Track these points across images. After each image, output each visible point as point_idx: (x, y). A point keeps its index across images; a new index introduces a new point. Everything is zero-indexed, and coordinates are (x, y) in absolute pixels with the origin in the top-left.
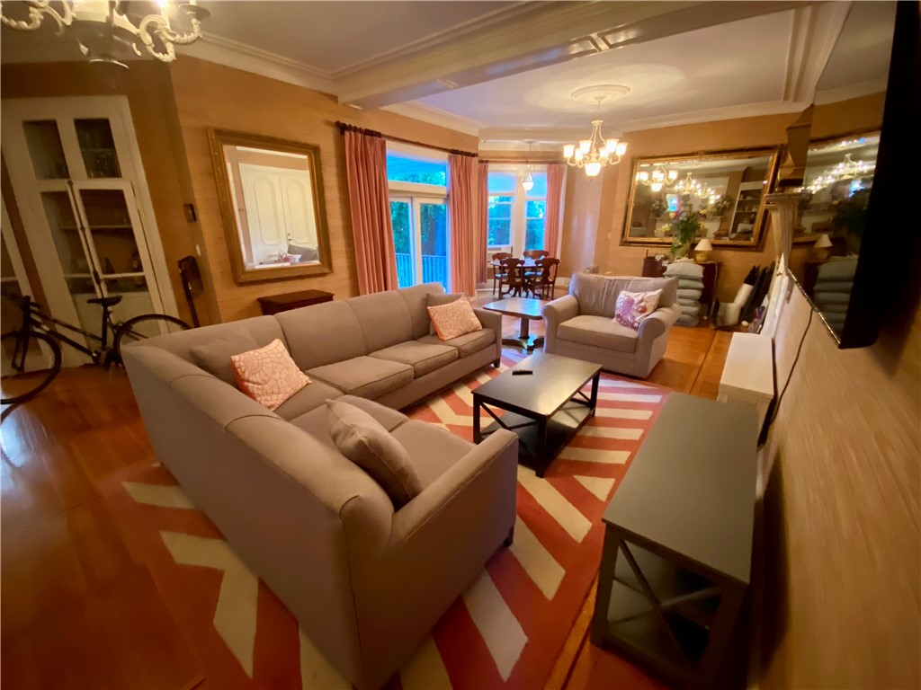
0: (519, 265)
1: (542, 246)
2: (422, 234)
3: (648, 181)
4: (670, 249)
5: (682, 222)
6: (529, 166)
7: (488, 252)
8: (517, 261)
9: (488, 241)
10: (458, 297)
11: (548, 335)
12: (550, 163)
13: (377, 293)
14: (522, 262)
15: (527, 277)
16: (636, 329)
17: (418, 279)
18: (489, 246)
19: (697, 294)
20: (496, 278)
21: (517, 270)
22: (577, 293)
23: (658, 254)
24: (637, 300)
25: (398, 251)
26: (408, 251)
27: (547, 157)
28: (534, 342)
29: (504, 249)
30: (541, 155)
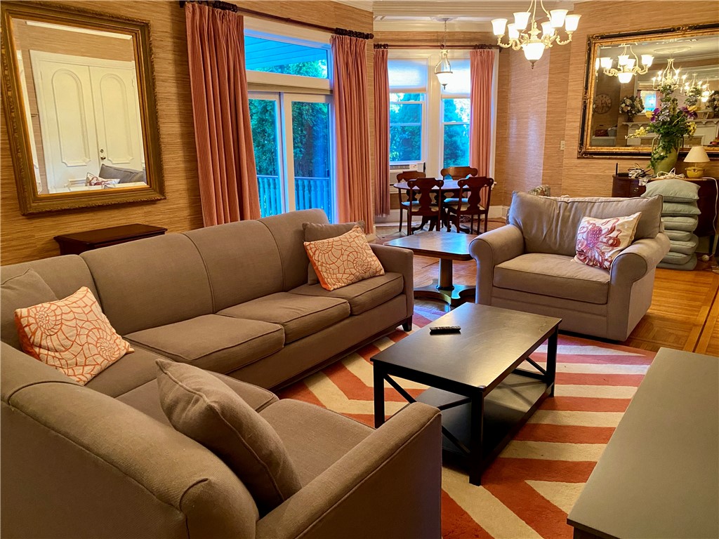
0: (436, 188)
1: (468, 161)
2: (295, 148)
3: (614, 71)
4: (649, 162)
5: (664, 123)
6: (444, 51)
7: (391, 171)
8: (433, 182)
9: (390, 156)
10: (348, 229)
11: (480, 283)
12: (475, 47)
13: (230, 223)
14: (440, 183)
15: (447, 205)
16: (606, 269)
17: (289, 205)
18: (391, 163)
19: (691, 222)
20: (403, 207)
21: (432, 196)
22: (520, 221)
23: (633, 168)
24: (605, 228)
25: (260, 172)
26: (275, 172)
27: (471, 40)
28: (460, 294)
29: (414, 166)
30: (462, 36)
